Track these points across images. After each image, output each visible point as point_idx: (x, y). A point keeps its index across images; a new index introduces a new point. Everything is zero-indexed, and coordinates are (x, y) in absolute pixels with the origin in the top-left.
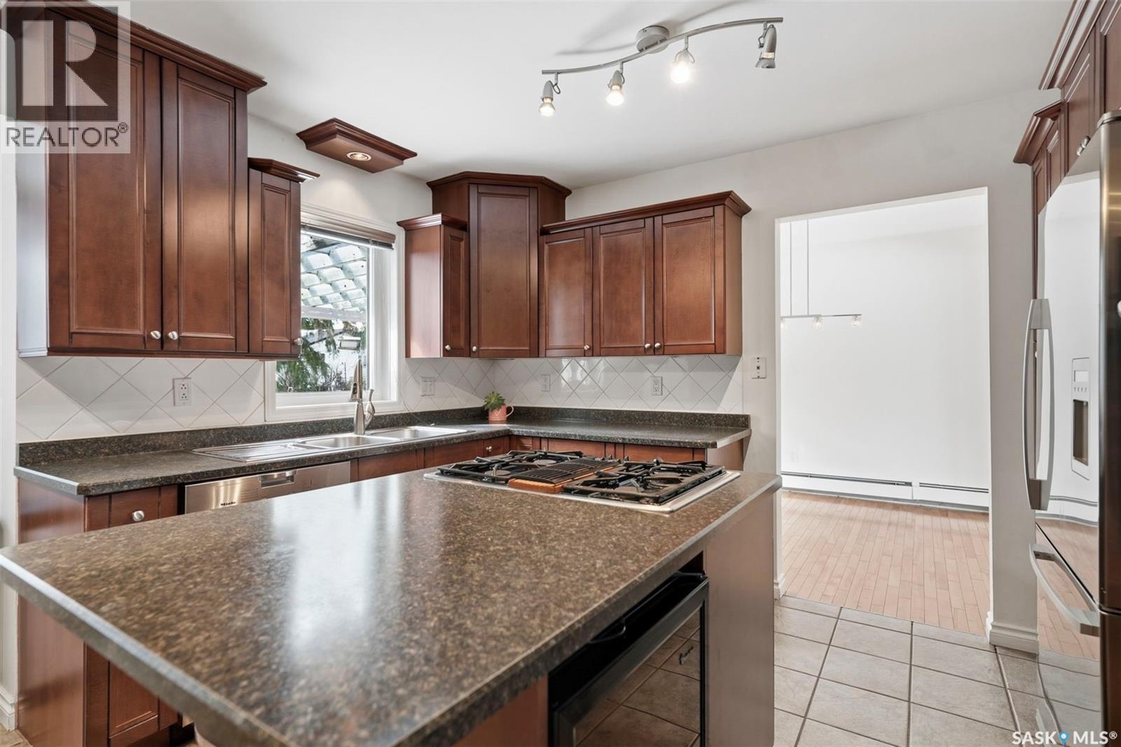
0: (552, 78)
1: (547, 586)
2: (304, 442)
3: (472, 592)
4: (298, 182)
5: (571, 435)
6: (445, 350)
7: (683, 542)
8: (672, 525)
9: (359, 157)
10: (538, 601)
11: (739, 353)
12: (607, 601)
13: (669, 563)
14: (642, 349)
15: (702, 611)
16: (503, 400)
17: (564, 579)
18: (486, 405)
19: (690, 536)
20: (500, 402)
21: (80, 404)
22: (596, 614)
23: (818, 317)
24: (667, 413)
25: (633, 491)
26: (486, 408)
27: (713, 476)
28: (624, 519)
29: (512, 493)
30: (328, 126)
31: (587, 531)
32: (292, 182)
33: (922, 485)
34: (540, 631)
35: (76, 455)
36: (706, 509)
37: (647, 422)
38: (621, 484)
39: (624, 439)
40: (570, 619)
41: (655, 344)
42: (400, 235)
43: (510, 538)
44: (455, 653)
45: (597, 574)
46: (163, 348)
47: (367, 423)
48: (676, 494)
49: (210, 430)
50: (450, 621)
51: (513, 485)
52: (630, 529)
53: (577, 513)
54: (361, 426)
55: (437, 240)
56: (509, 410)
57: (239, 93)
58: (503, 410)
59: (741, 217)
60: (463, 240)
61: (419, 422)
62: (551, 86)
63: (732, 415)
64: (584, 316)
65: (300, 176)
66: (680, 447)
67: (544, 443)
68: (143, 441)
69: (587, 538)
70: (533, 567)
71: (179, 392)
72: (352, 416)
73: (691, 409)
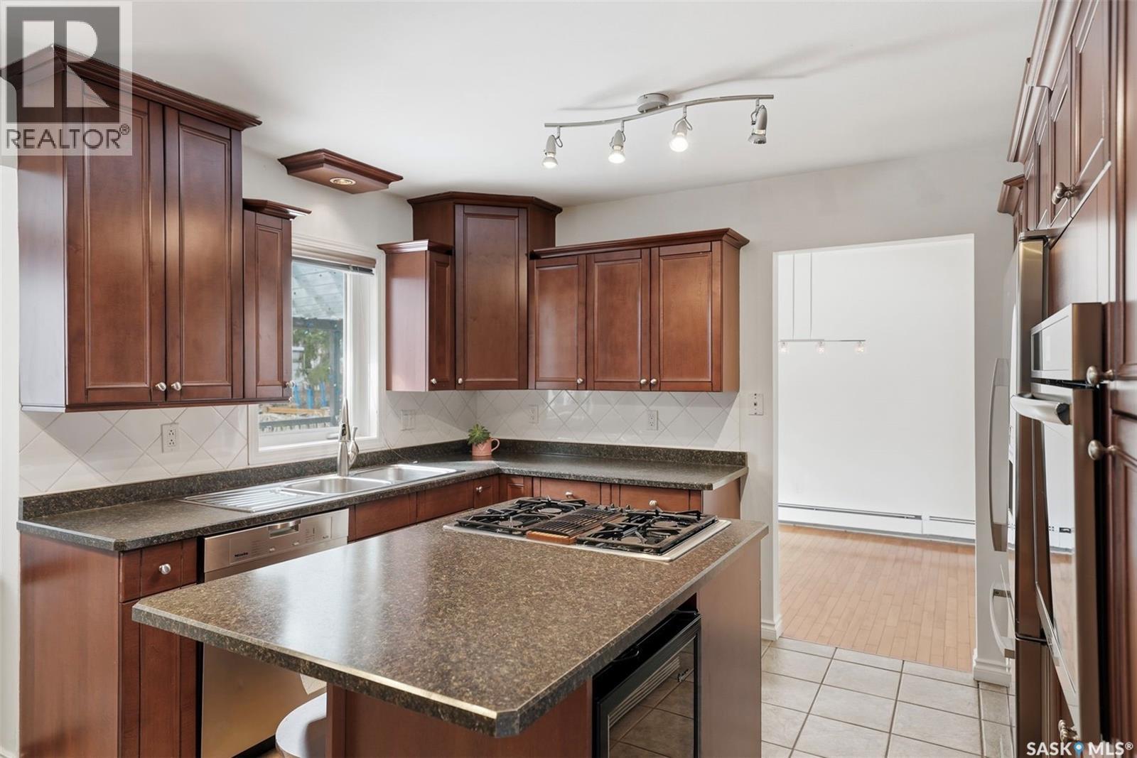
0: (554, 131)
1: (585, 620)
2: (289, 487)
3: (533, 626)
4: (288, 219)
5: (565, 475)
6: (431, 384)
7: (681, 586)
8: (672, 572)
9: (343, 182)
10: (582, 630)
11: (736, 388)
12: (629, 629)
13: (670, 603)
14: (637, 385)
15: (696, 641)
16: (488, 433)
17: (596, 616)
18: (469, 439)
19: (686, 581)
20: (485, 435)
21: (76, 455)
22: (623, 637)
23: (821, 342)
24: (663, 449)
25: (636, 541)
26: (470, 442)
27: (707, 525)
28: (633, 568)
29: (531, 545)
30: (315, 155)
31: (604, 579)
32: (284, 220)
33: (932, 518)
34: (588, 648)
35: (73, 508)
36: (700, 558)
37: (642, 458)
38: (624, 533)
39: (620, 480)
40: (607, 641)
41: (651, 380)
42: (381, 258)
43: (545, 586)
44: (539, 661)
45: (619, 612)
46: (167, 399)
47: (351, 464)
48: (675, 544)
49: (197, 476)
50: (528, 644)
51: (531, 537)
52: (639, 576)
53: (593, 563)
54: (345, 467)
55: (422, 266)
56: (494, 444)
57: (234, 132)
58: (488, 444)
59: (739, 249)
60: (448, 264)
61: (400, 459)
62: (553, 140)
63: (729, 452)
64: (577, 348)
65: (291, 213)
66: (676, 489)
67: (536, 482)
68: (135, 490)
69: (605, 584)
70: (571, 607)
71: (167, 439)
72: (335, 456)
73: (688, 445)
